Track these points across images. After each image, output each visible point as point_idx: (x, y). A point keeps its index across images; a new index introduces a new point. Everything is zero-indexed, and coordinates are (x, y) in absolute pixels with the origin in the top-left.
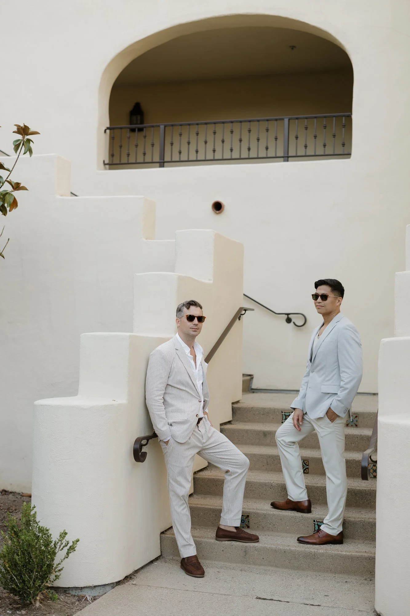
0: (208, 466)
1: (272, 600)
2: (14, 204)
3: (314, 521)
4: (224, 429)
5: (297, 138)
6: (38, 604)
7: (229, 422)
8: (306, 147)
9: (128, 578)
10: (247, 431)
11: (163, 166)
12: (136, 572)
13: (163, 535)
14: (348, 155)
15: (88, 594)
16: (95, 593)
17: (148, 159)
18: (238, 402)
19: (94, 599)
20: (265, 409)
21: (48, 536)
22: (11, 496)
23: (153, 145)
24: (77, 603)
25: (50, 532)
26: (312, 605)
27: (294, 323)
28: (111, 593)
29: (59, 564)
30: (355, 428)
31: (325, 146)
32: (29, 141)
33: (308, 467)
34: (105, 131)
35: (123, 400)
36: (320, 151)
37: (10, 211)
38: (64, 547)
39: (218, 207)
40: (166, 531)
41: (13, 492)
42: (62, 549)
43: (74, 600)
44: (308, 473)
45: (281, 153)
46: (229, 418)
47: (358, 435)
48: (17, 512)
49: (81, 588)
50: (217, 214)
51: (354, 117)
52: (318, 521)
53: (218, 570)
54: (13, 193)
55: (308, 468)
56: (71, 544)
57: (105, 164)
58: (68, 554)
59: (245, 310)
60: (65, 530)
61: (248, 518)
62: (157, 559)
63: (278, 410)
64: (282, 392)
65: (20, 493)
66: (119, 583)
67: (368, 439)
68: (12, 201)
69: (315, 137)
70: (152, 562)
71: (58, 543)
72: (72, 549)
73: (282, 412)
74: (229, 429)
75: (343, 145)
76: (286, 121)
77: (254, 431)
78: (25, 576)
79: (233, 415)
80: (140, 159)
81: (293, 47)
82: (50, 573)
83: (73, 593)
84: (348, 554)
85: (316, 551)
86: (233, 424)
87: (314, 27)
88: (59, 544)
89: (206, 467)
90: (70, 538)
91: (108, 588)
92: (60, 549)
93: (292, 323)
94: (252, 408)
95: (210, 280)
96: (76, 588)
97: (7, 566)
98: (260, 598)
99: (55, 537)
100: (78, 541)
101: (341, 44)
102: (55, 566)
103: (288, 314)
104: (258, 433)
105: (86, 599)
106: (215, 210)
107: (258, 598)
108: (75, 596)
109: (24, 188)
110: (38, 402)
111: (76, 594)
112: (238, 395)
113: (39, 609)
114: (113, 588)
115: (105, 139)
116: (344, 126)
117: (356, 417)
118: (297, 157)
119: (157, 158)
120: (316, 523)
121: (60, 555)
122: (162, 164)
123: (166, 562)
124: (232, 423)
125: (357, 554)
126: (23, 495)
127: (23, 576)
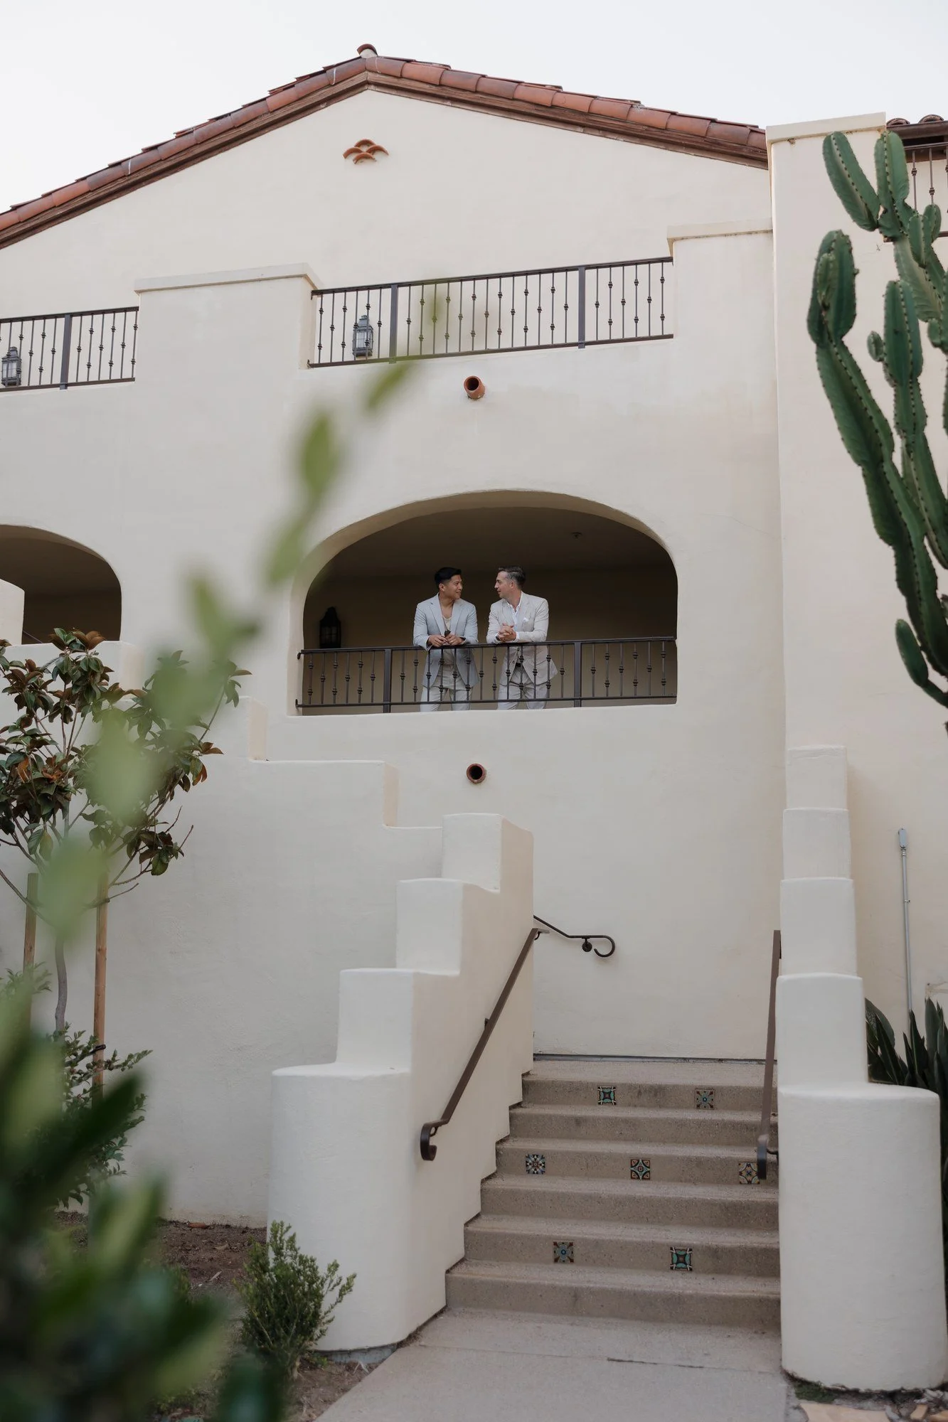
0: (496, 1172)
1: (631, 1361)
2: (202, 774)
3: (671, 1249)
4: (515, 1114)
5: (593, 671)
6: (296, 1374)
7: (519, 1105)
8: (607, 684)
9: (412, 1337)
10: (550, 1117)
11: (389, 711)
12: (420, 1329)
13: (449, 1275)
14: (671, 698)
15: (362, 1362)
16: (370, 1358)
17: (366, 698)
18: (528, 1073)
19: (371, 1368)
20: (572, 1083)
21: (314, 1269)
22: (172, 1227)
23: (373, 678)
24: (347, 1374)
25: (317, 1263)
26: (692, 1367)
27: (596, 951)
28: (394, 1359)
29: (329, 1311)
30: (710, 1111)
31: (635, 683)
32: (234, 683)
33: (648, 1169)
34: (299, 657)
35: (404, 1068)
36: (629, 691)
37: (194, 784)
38: (335, 1286)
39: (476, 773)
40: (451, 1269)
41: (174, 1222)
42: (333, 1289)
43: (341, 1370)
44: (649, 1179)
45: (569, 693)
46: (518, 1098)
47: (719, 1121)
48: (198, 1250)
49: (349, 1353)
50: (475, 783)
51: (679, 642)
52: (677, 1248)
53: (538, 1325)
54: (200, 758)
55: (649, 1172)
56: (344, 1282)
57: (298, 706)
58: (341, 1295)
59: (539, 933)
60: (336, 1261)
61: (571, 1248)
62: (441, 1312)
63: (592, 1084)
64: (579, 1058)
65: (185, 1223)
66: (400, 1345)
67: (733, 1126)
68: (199, 770)
69: (621, 670)
70: (435, 1316)
71: (326, 1280)
72: (347, 1288)
73: (599, 1088)
74: (523, 1114)
75: (664, 683)
76: (577, 645)
77: (562, 1117)
78: (279, 1330)
79: (523, 1094)
80: (353, 699)
81: (577, 535)
82: (315, 1326)
83: (338, 1359)
84: (728, 1294)
85: (681, 1291)
86: (525, 1107)
87: (617, 512)
88: (328, 1282)
89: (493, 1174)
90: (343, 1273)
91: (386, 1352)
92: (330, 1288)
93: (592, 951)
94: (553, 1081)
95: (496, 889)
96: (342, 1352)
97: (256, 1314)
98: (613, 1360)
99: (322, 1271)
100: (354, 1276)
101: (656, 536)
102: (322, 1314)
103: (586, 938)
104: (567, 1120)
105: (360, 1368)
106: (470, 778)
107: (609, 1360)
108: (340, 1364)
109: (217, 751)
110: (280, 1072)
111: (342, 1361)
112: (529, 1065)
113: (299, 1380)
114: (393, 1351)
115: (298, 667)
116: (664, 656)
117: (711, 1093)
118: (595, 700)
119: (379, 698)
120: (674, 1252)
121: (329, 1298)
122: (387, 708)
123: (455, 1316)
124: (522, 1105)
125: (742, 1294)
126: (192, 1225)
127: (277, 1331)
